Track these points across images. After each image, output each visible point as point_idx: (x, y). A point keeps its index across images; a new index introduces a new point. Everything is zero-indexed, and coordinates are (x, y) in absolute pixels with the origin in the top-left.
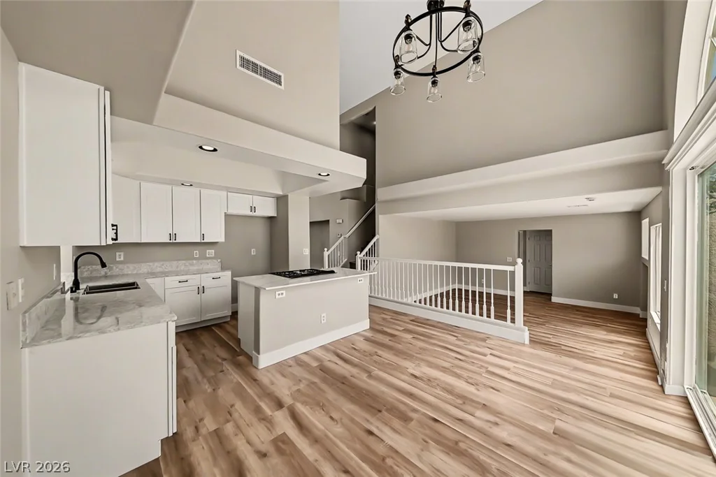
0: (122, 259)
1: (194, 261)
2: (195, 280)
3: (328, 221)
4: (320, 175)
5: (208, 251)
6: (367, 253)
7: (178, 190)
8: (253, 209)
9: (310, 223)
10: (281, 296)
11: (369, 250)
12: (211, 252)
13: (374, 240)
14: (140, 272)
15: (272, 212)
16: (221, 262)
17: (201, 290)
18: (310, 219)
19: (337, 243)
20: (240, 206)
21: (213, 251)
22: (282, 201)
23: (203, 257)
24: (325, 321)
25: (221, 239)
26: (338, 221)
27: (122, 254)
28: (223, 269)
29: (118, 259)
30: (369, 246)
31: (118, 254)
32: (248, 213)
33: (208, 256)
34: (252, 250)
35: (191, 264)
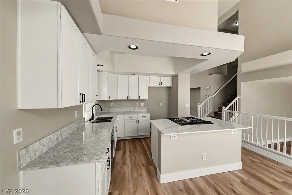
0: (113, 106)
1: (137, 108)
2: (136, 117)
3: (200, 88)
4: (202, 55)
5: (142, 103)
6: (230, 108)
7: (131, 77)
8: (160, 83)
9: (191, 89)
10: (174, 138)
11: (232, 105)
12: (143, 104)
13: (236, 99)
14: (119, 111)
15: (169, 84)
16: (147, 108)
17: (138, 122)
18: (191, 87)
19: (206, 101)
20: (155, 82)
21: (144, 103)
22: (175, 78)
23: (140, 106)
24: (205, 159)
25: (147, 98)
26: (206, 88)
27: (113, 104)
28: (148, 112)
29: (112, 106)
30: (232, 103)
31: (112, 104)
32: (158, 85)
33: (142, 106)
34: (160, 103)
35: (136, 109)
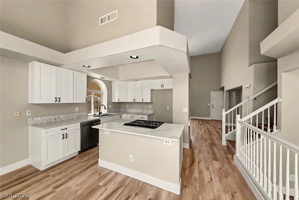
2: (136, 117)
3: (242, 86)
5: (149, 106)
7: (134, 83)
8: (162, 86)
10: (107, 133)
15: (171, 86)
16: (153, 111)
21: (151, 106)
23: (148, 108)
24: (132, 161)
25: (150, 101)
26: (246, 86)
27: (128, 105)
32: (160, 88)
33: (149, 108)
34: (167, 107)
35: (144, 111)
